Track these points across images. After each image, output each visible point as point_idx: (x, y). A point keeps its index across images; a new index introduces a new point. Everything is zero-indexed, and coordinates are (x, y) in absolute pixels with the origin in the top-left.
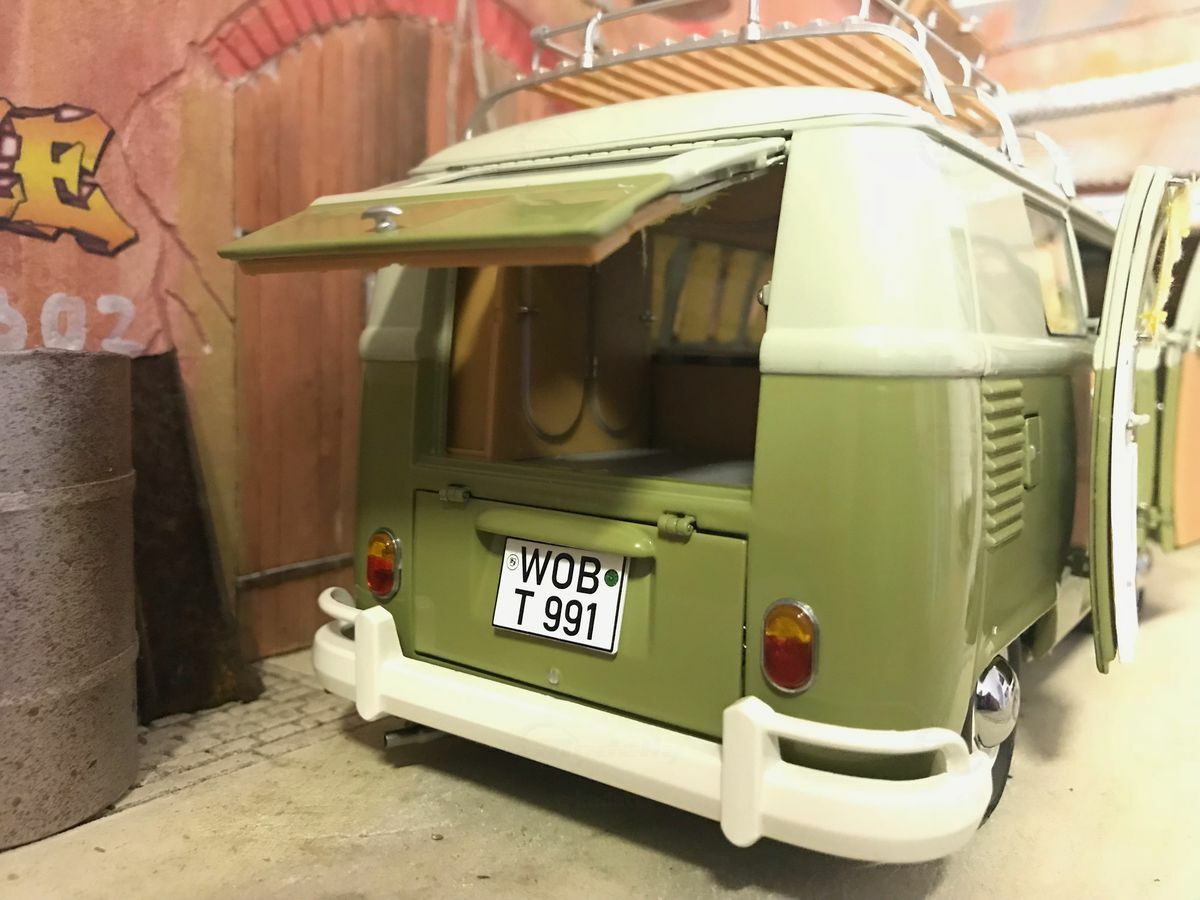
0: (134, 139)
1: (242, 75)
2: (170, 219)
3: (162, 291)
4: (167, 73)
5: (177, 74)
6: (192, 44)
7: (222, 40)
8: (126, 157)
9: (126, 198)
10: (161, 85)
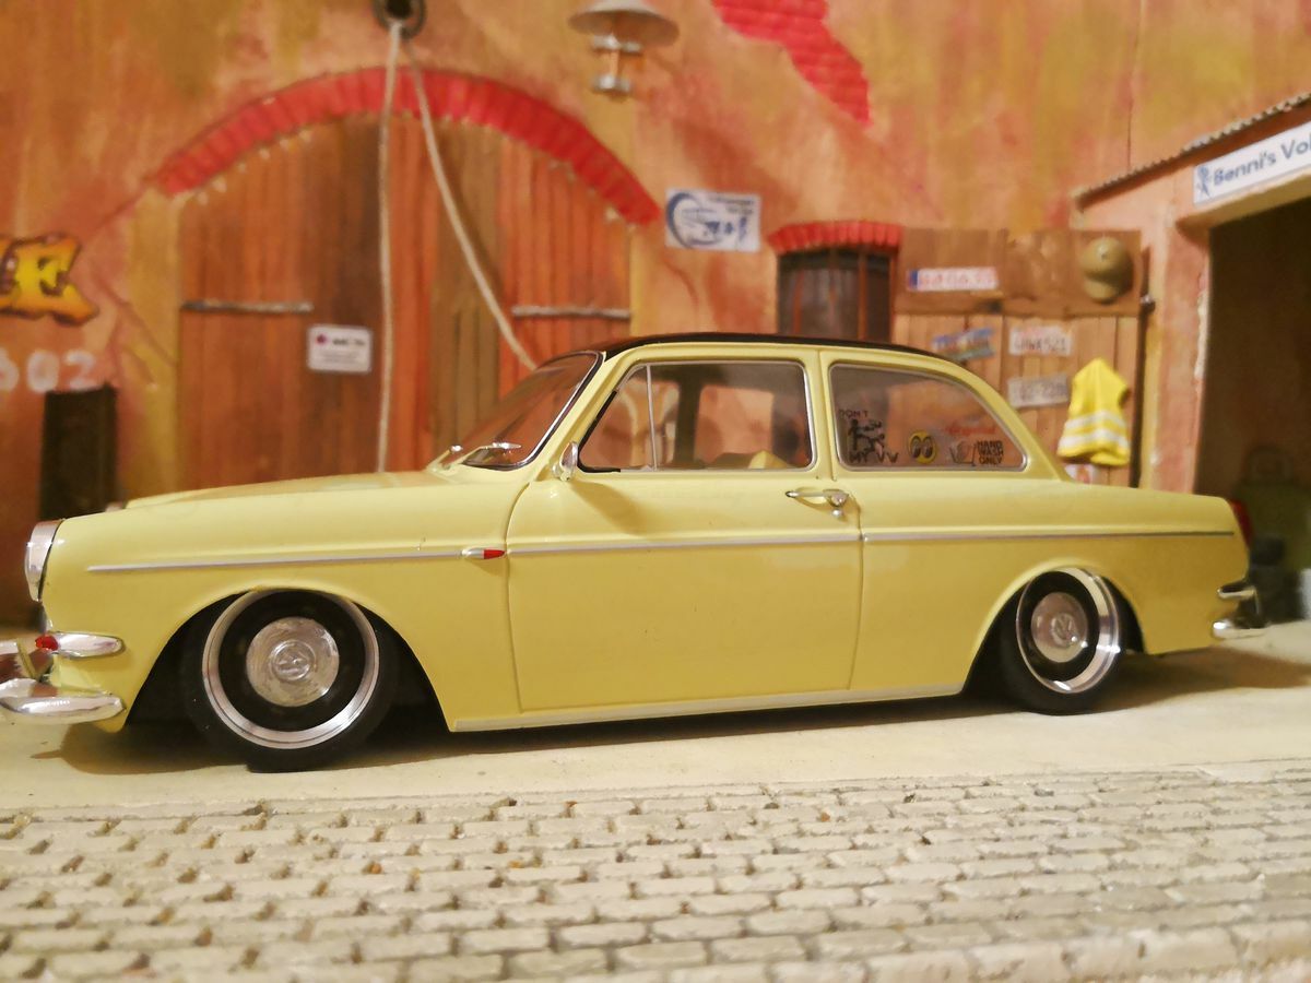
0: (98, 249)
1: (188, 191)
2: (124, 299)
3: (118, 346)
4: (123, 202)
5: (133, 200)
7: (170, 170)
8: (91, 261)
9: (90, 287)
10: (121, 208)
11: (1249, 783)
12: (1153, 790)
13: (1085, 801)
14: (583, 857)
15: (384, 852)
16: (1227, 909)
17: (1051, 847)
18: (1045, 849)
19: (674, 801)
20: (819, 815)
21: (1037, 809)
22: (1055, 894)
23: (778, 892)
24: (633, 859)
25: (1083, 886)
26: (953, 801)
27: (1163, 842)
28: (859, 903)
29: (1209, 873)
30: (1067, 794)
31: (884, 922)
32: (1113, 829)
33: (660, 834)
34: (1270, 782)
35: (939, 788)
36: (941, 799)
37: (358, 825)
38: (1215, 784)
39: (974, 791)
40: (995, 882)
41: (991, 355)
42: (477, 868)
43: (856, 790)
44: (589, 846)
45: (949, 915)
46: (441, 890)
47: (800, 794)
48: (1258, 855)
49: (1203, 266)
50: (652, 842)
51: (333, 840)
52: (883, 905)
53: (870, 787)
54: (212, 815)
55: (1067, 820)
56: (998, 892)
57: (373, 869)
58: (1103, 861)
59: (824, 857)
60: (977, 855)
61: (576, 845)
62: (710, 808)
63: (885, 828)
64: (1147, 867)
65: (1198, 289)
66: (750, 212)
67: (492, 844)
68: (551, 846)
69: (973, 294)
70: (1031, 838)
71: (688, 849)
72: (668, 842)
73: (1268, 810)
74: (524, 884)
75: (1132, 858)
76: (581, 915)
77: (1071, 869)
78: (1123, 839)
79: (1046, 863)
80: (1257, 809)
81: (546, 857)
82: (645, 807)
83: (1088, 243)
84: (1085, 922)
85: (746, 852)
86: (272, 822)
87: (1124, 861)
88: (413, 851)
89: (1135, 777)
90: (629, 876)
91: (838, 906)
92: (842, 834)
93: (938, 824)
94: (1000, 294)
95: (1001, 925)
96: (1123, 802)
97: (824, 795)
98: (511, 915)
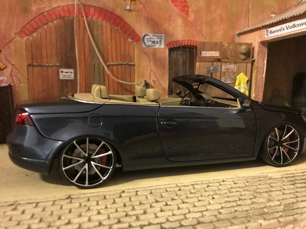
0: (5, 51)
1: (27, 36)
2: (13, 64)
3: (12, 75)
4: (11, 39)
5: (13, 39)
6: (16, 33)
7: (22, 31)
8: (4, 54)
9: (4, 61)
10: (10, 41)
11: (277, 178)
12: (258, 181)
13: (245, 185)
14: (143, 207)
15: (100, 208)
16: (276, 213)
17: (239, 198)
18: (238, 199)
19: (158, 189)
20: (190, 192)
21: (235, 188)
22: (242, 211)
23: (186, 214)
24: (154, 207)
25: (247, 209)
26: (217, 186)
27: (262, 196)
28: (203, 216)
29: (272, 204)
30: (240, 183)
31: (209, 221)
32: (251, 193)
33: (158, 200)
34: (281, 178)
35: (214, 183)
36: (215, 186)
37: (92, 201)
38: (270, 179)
39: (221, 183)
40: (230, 209)
41: (218, 71)
42: (121, 212)
43: (197, 184)
44: (143, 204)
45: (222, 218)
46: (115, 218)
47: (185, 186)
48: (281, 199)
49: (266, 52)
50: (157, 201)
51: (88, 205)
52: (208, 216)
53: (199, 183)
54: (59, 200)
55: (241, 191)
56: (230, 212)
57: (99, 213)
58: (250, 202)
59: (193, 204)
60: (225, 201)
61: (141, 203)
62: (167, 191)
63: (204, 195)
64: (259, 203)
65: (265, 57)
66: (162, 39)
67: (122, 205)
68: (135, 204)
69: (214, 57)
70: (235, 196)
71: (164, 203)
72: (160, 202)
73: (282, 186)
74: (132, 215)
75: (256, 200)
76: (146, 223)
77: (244, 204)
78: (253, 196)
79: (239, 203)
80: (280, 186)
81: (135, 207)
82: (153, 191)
83: (240, 46)
84: (248, 218)
85: (177, 203)
86: (73, 201)
87: (254, 201)
88: (106, 208)
89: (254, 178)
90: (154, 212)
91: (199, 217)
92: (196, 197)
93: (215, 193)
94: (220, 57)
95: (232, 220)
96: (252, 185)
97: (190, 186)
98: (131, 224)
